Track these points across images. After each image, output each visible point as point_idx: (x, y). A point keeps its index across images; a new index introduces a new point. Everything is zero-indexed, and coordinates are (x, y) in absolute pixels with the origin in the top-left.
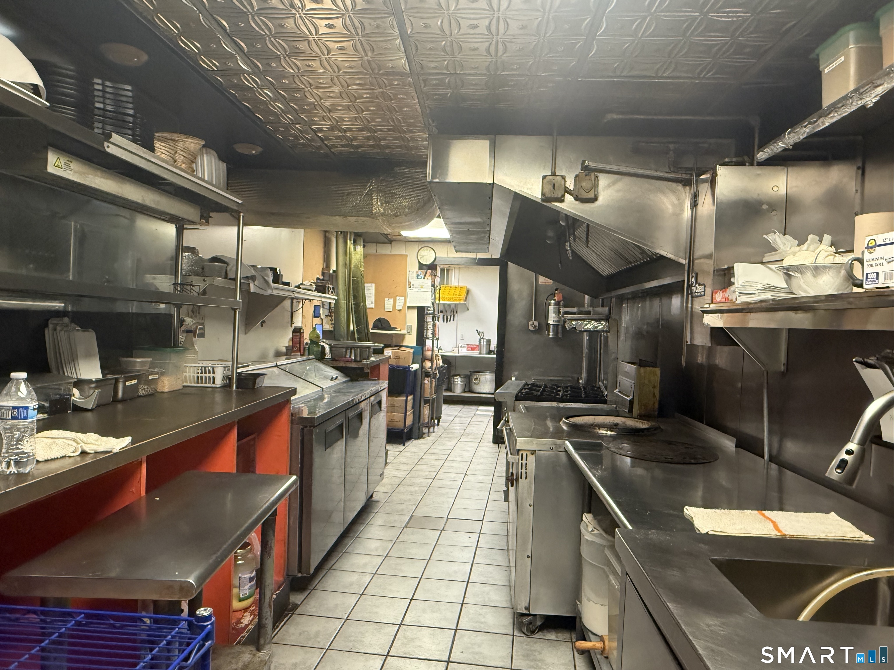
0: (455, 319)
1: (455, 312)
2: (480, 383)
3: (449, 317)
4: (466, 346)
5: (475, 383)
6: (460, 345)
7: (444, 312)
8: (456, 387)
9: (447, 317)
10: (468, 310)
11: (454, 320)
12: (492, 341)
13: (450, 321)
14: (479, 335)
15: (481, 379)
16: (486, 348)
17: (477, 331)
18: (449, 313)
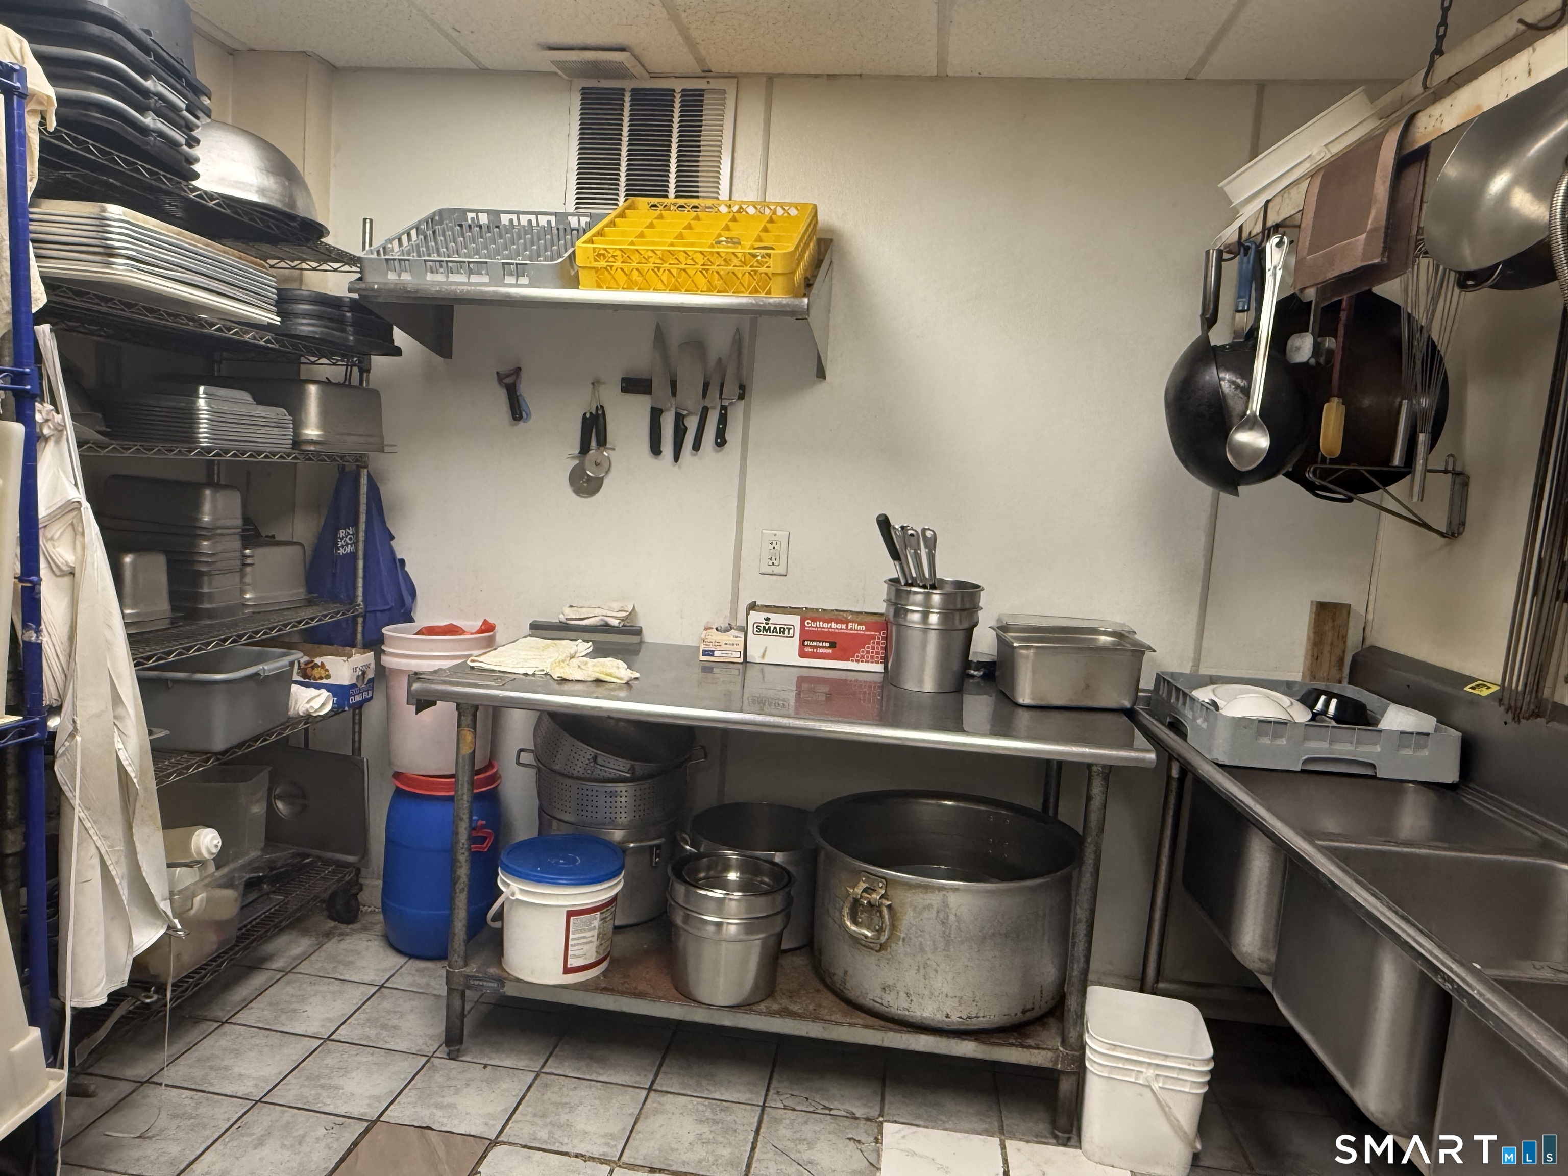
0: (733, 435)
1: (731, 388)
2: (899, 948)
3: (692, 424)
4: (795, 620)
5: (855, 940)
6: (757, 617)
7: (660, 386)
8: (708, 951)
9: (679, 420)
10: (821, 374)
11: (721, 441)
12: (984, 599)
13: (697, 446)
14: (895, 555)
15: (908, 918)
16: (945, 651)
17: (884, 524)
18: (690, 397)
